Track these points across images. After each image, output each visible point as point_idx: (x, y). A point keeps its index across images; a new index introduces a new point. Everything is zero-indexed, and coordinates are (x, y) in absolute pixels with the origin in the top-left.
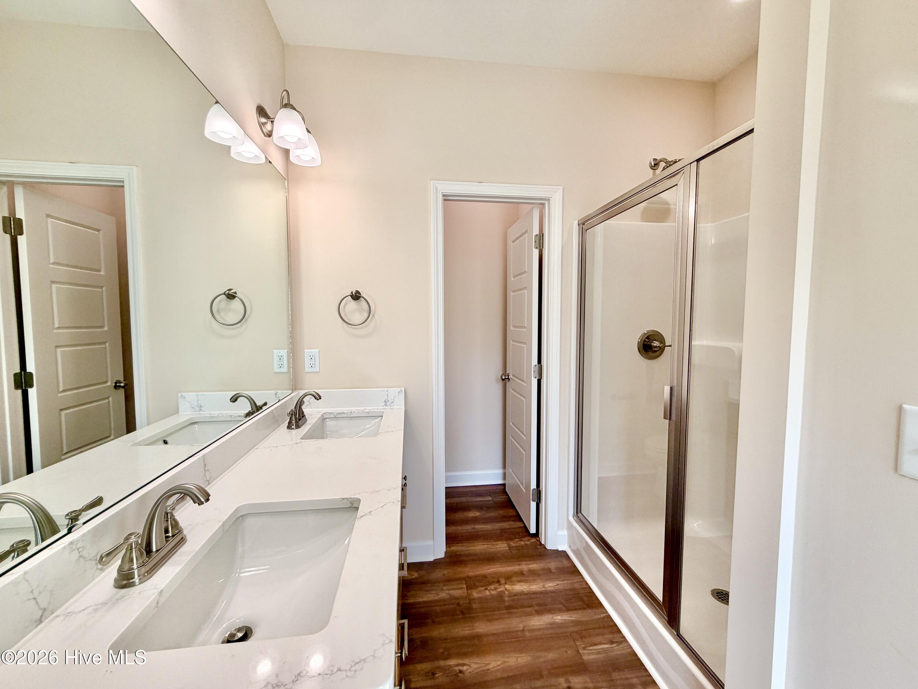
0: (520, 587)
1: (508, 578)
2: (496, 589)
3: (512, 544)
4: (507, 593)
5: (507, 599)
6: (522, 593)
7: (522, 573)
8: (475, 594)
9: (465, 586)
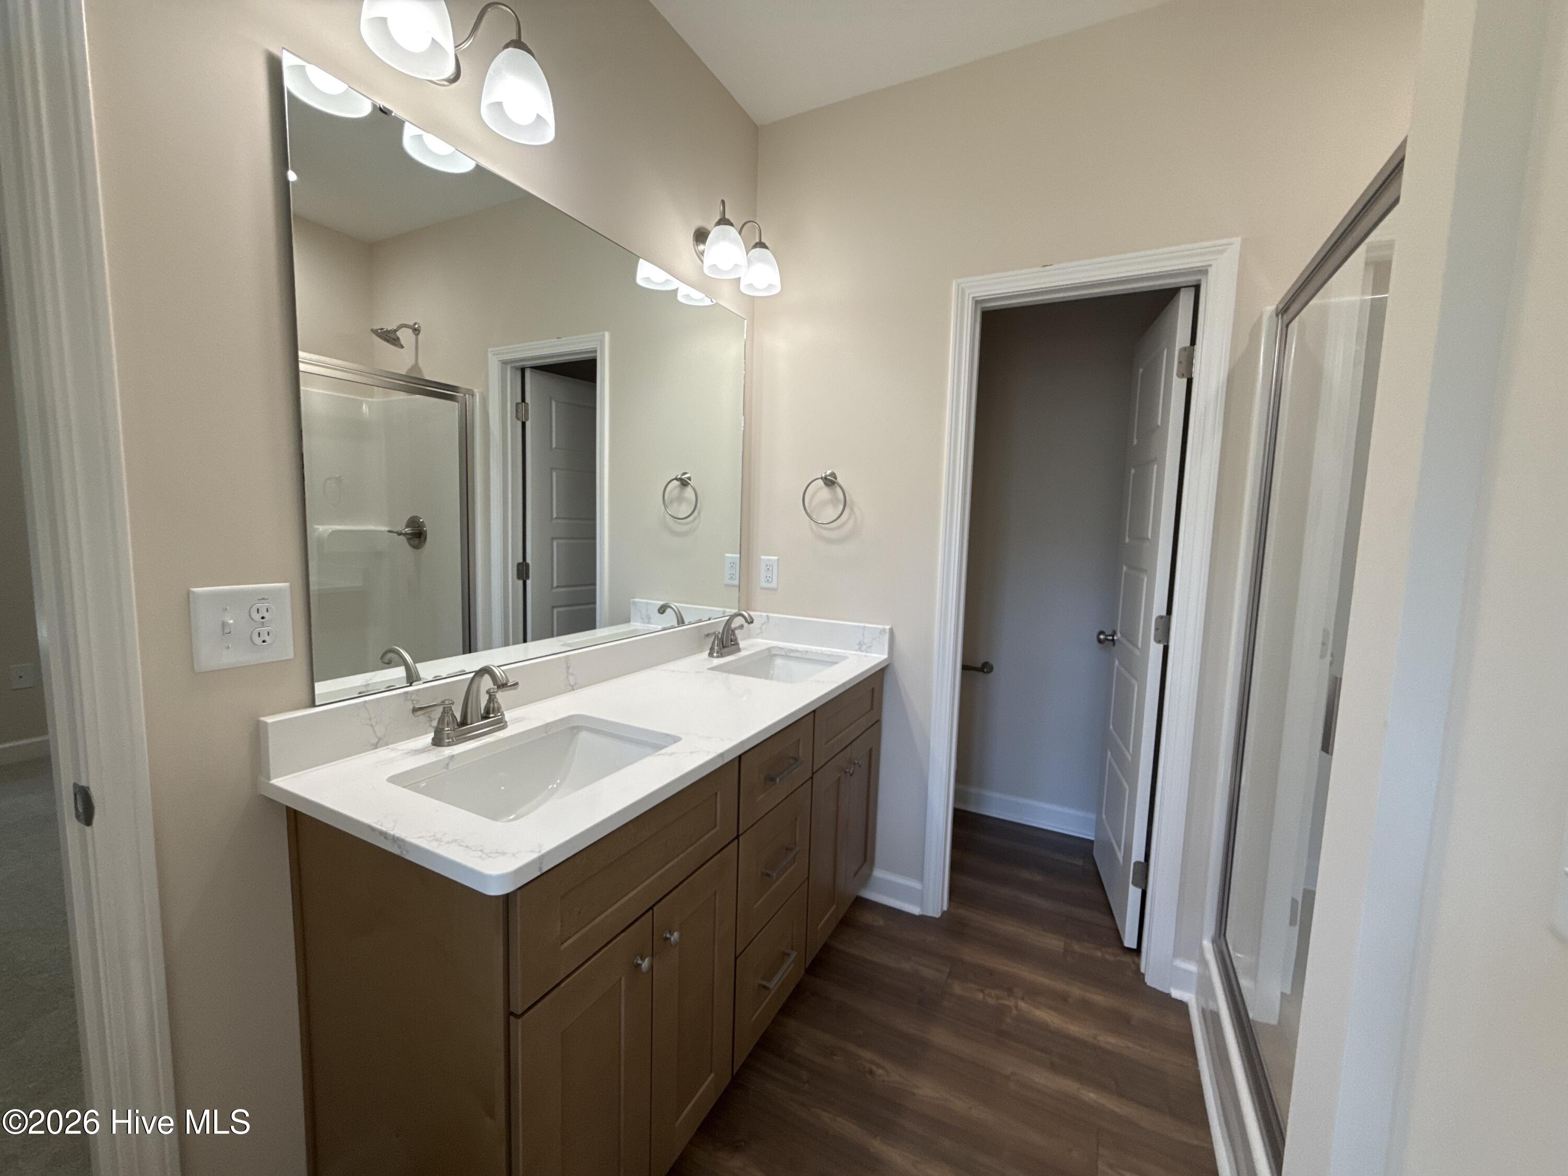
0: (1044, 1015)
1: (1033, 993)
2: (998, 998)
3: (1077, 947)
4: (1014, 1012)
5: (1008, 1020)
6: (1044, 1027)
7: (1064, 998)
8: (957, 988)
9: (947, 970)
